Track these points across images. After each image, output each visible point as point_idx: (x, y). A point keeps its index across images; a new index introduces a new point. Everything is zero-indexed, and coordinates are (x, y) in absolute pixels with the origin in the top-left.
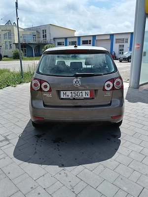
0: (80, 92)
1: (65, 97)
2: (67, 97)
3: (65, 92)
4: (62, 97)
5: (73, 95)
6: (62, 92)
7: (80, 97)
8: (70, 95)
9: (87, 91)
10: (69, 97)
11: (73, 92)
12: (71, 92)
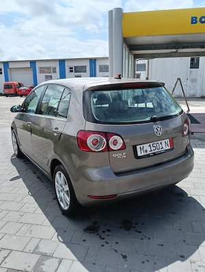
0: (159, 142)
1: (143, 154)
2: (145, 153)
3: (141, 146)
4: (139, 154)
5: (153, 148)
6: (138, 147)
7: (160, 150)
8: (149, 149)
9: (166, 141)
10: (148, 153)
11: (151, 144)
12: (149, 144)
